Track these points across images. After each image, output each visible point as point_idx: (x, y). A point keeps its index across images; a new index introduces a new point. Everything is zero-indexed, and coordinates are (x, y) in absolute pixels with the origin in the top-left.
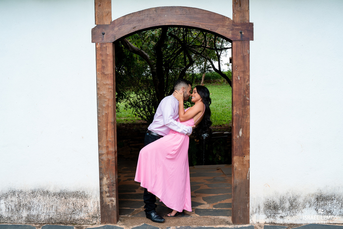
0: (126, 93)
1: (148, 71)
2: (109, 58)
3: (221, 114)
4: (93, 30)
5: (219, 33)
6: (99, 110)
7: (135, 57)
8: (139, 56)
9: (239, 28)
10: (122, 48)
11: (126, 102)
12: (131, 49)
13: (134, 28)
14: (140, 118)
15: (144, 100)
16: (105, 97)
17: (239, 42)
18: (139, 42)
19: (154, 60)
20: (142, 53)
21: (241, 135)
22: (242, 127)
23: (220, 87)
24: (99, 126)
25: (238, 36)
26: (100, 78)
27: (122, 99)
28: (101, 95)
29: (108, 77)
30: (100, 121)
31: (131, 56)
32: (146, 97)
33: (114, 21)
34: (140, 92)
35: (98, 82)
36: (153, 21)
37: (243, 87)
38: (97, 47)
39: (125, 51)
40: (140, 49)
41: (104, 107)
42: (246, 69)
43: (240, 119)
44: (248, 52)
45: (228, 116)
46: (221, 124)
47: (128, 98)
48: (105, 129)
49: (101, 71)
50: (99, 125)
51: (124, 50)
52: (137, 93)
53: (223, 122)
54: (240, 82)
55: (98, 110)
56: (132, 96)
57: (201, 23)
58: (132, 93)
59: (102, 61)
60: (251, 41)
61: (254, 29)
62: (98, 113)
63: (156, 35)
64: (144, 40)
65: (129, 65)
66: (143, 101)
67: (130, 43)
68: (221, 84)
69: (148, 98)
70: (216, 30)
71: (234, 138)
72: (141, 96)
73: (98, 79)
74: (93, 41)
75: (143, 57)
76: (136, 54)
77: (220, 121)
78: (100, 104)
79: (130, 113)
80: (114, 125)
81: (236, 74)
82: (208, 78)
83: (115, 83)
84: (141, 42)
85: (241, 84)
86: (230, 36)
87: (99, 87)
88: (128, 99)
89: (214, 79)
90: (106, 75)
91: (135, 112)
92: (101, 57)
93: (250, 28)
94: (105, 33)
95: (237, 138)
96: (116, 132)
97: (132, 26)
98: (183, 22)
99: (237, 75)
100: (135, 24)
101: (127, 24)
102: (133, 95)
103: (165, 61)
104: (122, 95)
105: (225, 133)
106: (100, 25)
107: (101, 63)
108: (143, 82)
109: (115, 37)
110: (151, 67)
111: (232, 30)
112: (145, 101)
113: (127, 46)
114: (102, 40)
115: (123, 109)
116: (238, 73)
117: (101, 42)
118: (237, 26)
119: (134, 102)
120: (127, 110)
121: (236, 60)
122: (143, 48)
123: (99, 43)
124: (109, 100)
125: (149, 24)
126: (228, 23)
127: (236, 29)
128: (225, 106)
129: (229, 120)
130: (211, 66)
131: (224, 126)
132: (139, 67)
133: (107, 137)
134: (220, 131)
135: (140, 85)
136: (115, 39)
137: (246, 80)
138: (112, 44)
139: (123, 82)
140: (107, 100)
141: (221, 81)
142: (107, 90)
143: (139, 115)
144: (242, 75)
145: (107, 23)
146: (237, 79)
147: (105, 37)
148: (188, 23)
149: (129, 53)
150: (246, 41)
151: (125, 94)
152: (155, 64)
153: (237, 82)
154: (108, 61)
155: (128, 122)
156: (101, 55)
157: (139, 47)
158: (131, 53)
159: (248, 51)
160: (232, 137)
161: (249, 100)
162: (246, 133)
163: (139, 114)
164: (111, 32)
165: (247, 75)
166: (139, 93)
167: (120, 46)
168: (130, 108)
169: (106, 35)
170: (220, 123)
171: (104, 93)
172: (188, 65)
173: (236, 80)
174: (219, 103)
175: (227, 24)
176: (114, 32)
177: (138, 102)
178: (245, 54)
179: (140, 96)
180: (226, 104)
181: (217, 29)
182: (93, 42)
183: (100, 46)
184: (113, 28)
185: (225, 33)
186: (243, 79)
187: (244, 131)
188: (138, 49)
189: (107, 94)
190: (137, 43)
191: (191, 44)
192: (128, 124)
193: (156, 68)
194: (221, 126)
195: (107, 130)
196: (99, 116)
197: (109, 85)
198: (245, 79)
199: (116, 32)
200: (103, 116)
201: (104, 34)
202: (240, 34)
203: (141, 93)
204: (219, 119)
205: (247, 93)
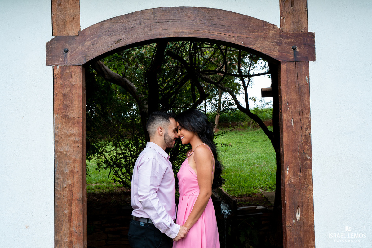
0: (99, 145)
1: (134, 110)
2: (75, 91)
3: (249, 176)
4: (49, 45)
5: (258, 50)
6: (58, 178)
7: (114, 88)
8: (119, 86)
9: (291, 42)
10: (93, 74)
11: (98, 158)
12: (107, 77)
13: (117, 42)
14: (121, 185)
15: (127, 156)
16: (68, 157)
17: (292, 64)
18: (120, 66)
19: (144, 93)
20: (125, 81)
21: (299, 219)
22: (300, 205)
23: (243, 134)
24: (57, 206)
25: (289, 55)
26: (60, 125)
27: (93, 154)
28: (61, 153)
29: (73, 124)
30: (59, 198)
31: (108, 87)
32: (130, 151)
33: (85, 30)
34: (120, 143)
35: (57, 131)
36: (149, 31)
37: (300, 137)
38: (56, 72)
39: (98, 79)
40: (121, 76)
41: (66, 174)
42: (304, 109)
43: (297, 191)
44: (307, 81)
45: (259, 180)
46: (250, 193)
47: (101, 153)
48: (67, 211)
49: (62, 113)
50: (57, 204)
51: (96, 78)
52: (117, 145)
53: (252, 190)
54: (294, 130)
55: (56, 178)
56: (108, 149)
57: (229, 34)
58: (109, 145)
59: (64, 96)
60: (311, 63)
61: (316, 42)
62: (56, 184)
63: (146, 54)
64: (127, 62)
65: (105, 102)
66: (125, 157)
67: (106, 67)
68: (244, 128)
69: (134, 152)
70: (253, 45)
71: (287, 224)
72: (122, 148)
73: (57, 126)
74: (49, 62)
75: (126, 89)
76: (115, 83)
77: (248, 188)
78: (60, 168)
79: (104, 176)
80: (83, 204)
81: (287, 117)
82: (224, 120)
83: (85, 132)
84: (123, 67)
85: (296, 134)
86: (276, 54)
87: (57, 139)
88: (103, 154)
89: (233, 121)
90: (70, 119)
91: (114, 175)
92: (61, 90)
93: (309, 42)
94: (70, 50)
95: (293, 224)
96: (86, 216)
97: (114, 39)
98: (198, 32)
99: (290, 118)
100: (119, 36)
101: (106, 35)
102: (110, 148)
103: (161, 94)
104: (94, 148)
105: (259, 207)
106: (60, 36)
107: (62, 100)
108: (126, 127)
109: (85, 57)
110: (139, 104)
111: (280, 44)
112: (130, 157)
113: (102, 72)
114: (64, 61)
115: (94, 170)
116: (291, 114)
117: (62, 64)
118: (288, 38)
119: (112, 159)
120: (100, 171)
121: (287, 94)
122: (126, 75)
123: (58, 67)
124: (75, 161)
125: (143, 35)
126: (273, 34)
127: (286, 43)
128: (254, 164)
129: (261, 186)
130: (233, 102)
131: (255, 197)
132: (120, 104)
133: (70, 226)
134: (249, 205)
135: (121, 132)
136: (85, 59)
137: (305, 126)
138: (81, 67)
139: (94, 127)
140: (71, 162)
141: (244, 124)
142: (72, 145)
143: (120, 180)
144: (297, 118)
145: (72, 32)
146: (290, 124)
147: (68, 56)
148: (206, 33)
149: (104, 83)
150: (303, 63)
151: (97, 145)
152: (145, 99)
153: (289, 129)
154: (74, 96)
155: (102, 191)
156: (62, 86)
157: (120, 73)
158: (108, 83)
159: (307, 79)
160: (283, 222)
161: (311, 160)
162: (308, 215)
163: (119, 177)
164: (80, 47)
165: (306, 118)
166: (119, 145)
167: (91, 71)
168: (105, 168)
169: (71, 53)
170: (248, 191)
171: (67, 149)
172: (198, 100)
173: (288, 127)
174: (244, 159)
175: (270, 35)
176: (84, 49)
177: (118, 158)
178: (302, 84)
179: (122, 150)
180: (255, 159)
181: (255, 43)
182: (48, 64)
183: (60, 72)
184: (82, 42)
185: (268, 50)
186: (299, 124)
187: (304, 212)
188: (118, 76)
189: (72, 152)
190: (116, 67)
191: (201, 68)
192: (102, 193)
193: (147, 106)
194: (251, 196)
195: (71, 213)
196: (58, 189)
197: (74, 135)
198: (303, 124)
199: (88, 49)
200: (64, 189)
201: (66, 51)
202: (292, 51)
203: (122, 144)
204: (246, 185)
205: (307, 147)
